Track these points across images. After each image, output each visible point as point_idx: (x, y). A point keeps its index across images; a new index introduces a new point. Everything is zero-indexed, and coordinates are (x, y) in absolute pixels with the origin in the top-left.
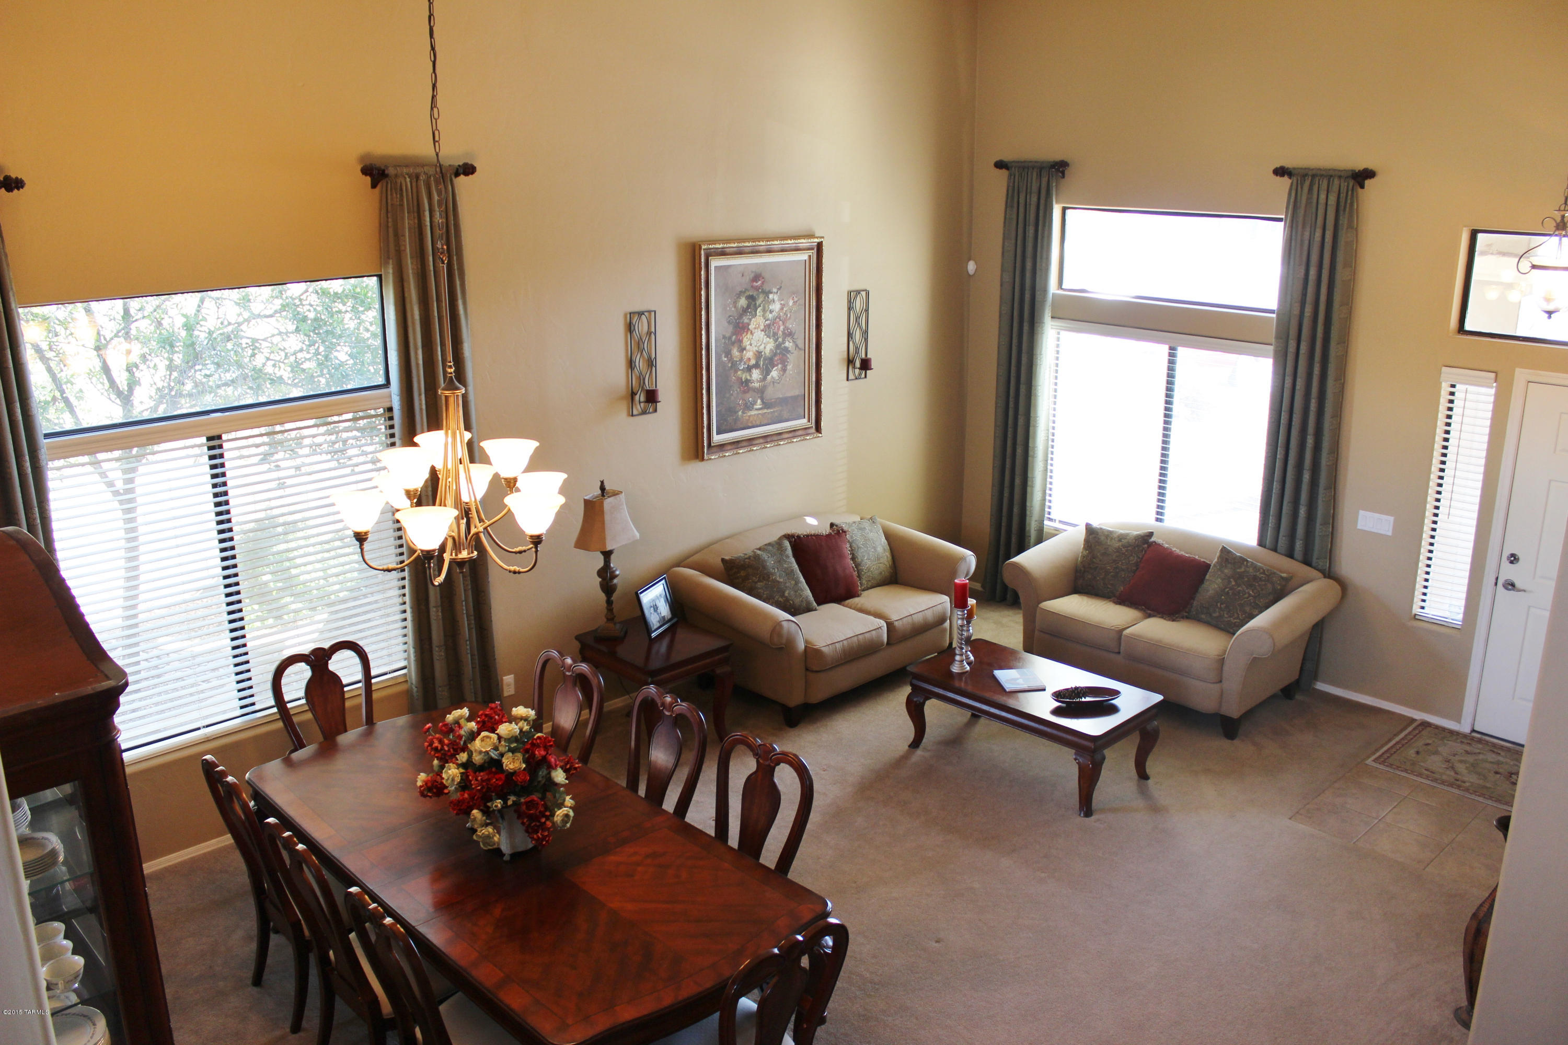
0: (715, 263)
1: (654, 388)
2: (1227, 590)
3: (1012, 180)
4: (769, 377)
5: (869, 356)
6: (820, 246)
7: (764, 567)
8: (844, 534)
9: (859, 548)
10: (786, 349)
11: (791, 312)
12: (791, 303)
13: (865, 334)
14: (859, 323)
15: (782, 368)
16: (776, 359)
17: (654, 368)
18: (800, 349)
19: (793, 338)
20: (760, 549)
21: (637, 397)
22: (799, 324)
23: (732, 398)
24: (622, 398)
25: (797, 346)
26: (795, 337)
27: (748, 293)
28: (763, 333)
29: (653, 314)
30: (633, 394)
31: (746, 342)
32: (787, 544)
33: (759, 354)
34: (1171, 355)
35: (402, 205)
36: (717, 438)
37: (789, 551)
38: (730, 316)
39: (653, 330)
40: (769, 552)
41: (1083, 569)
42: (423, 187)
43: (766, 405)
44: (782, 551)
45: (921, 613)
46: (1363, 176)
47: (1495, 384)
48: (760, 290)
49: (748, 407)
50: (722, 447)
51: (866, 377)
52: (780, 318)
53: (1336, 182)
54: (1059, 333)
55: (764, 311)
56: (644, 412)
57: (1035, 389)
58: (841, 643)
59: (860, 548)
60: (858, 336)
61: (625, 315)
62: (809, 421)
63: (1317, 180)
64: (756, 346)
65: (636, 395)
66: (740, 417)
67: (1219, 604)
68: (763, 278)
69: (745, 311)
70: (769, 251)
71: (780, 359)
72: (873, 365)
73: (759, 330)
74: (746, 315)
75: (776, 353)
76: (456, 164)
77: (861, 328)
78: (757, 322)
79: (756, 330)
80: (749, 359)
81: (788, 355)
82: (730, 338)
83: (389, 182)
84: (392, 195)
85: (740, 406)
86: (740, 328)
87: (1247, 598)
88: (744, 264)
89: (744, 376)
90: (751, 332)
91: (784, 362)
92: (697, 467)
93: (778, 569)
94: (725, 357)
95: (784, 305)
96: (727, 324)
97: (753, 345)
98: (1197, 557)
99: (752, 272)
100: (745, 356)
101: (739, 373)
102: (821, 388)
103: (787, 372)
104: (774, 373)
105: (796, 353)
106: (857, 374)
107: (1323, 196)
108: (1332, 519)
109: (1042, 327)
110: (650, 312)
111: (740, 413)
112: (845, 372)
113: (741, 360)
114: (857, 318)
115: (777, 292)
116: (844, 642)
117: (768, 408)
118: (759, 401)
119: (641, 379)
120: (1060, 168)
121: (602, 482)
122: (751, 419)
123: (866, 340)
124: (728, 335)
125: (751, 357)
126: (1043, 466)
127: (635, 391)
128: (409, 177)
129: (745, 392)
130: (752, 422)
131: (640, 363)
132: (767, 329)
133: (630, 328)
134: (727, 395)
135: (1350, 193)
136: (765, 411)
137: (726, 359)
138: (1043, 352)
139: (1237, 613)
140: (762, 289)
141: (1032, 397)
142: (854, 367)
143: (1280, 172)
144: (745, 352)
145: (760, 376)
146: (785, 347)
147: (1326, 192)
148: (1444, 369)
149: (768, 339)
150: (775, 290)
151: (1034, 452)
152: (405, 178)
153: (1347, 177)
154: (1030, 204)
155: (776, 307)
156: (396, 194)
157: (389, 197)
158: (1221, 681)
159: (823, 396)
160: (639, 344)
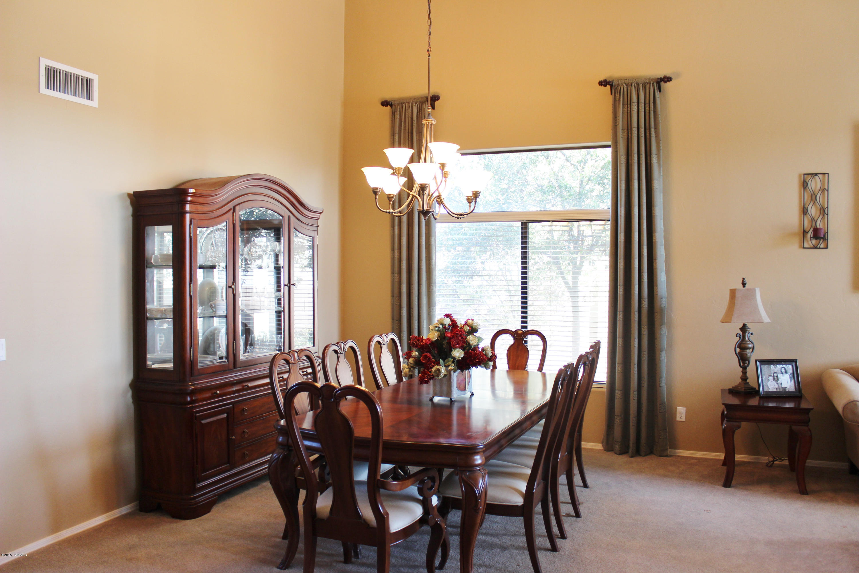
1: (825, 230)
17: (826, 216)
21: (808, 235)
24: (794, 235)
29: (827, 175)
30: (805, 232)
39: (826, 187)
42: (634, 90)
56: (814, 247)
61: (800, 175)
83: (614, 88)
110: (823, 174)
119: (813, 222)
121: (743, 279)
127: (807, 230)
131: (813, 211)
133: (804, 185)
157: (614, 97)
160: (813, 197)
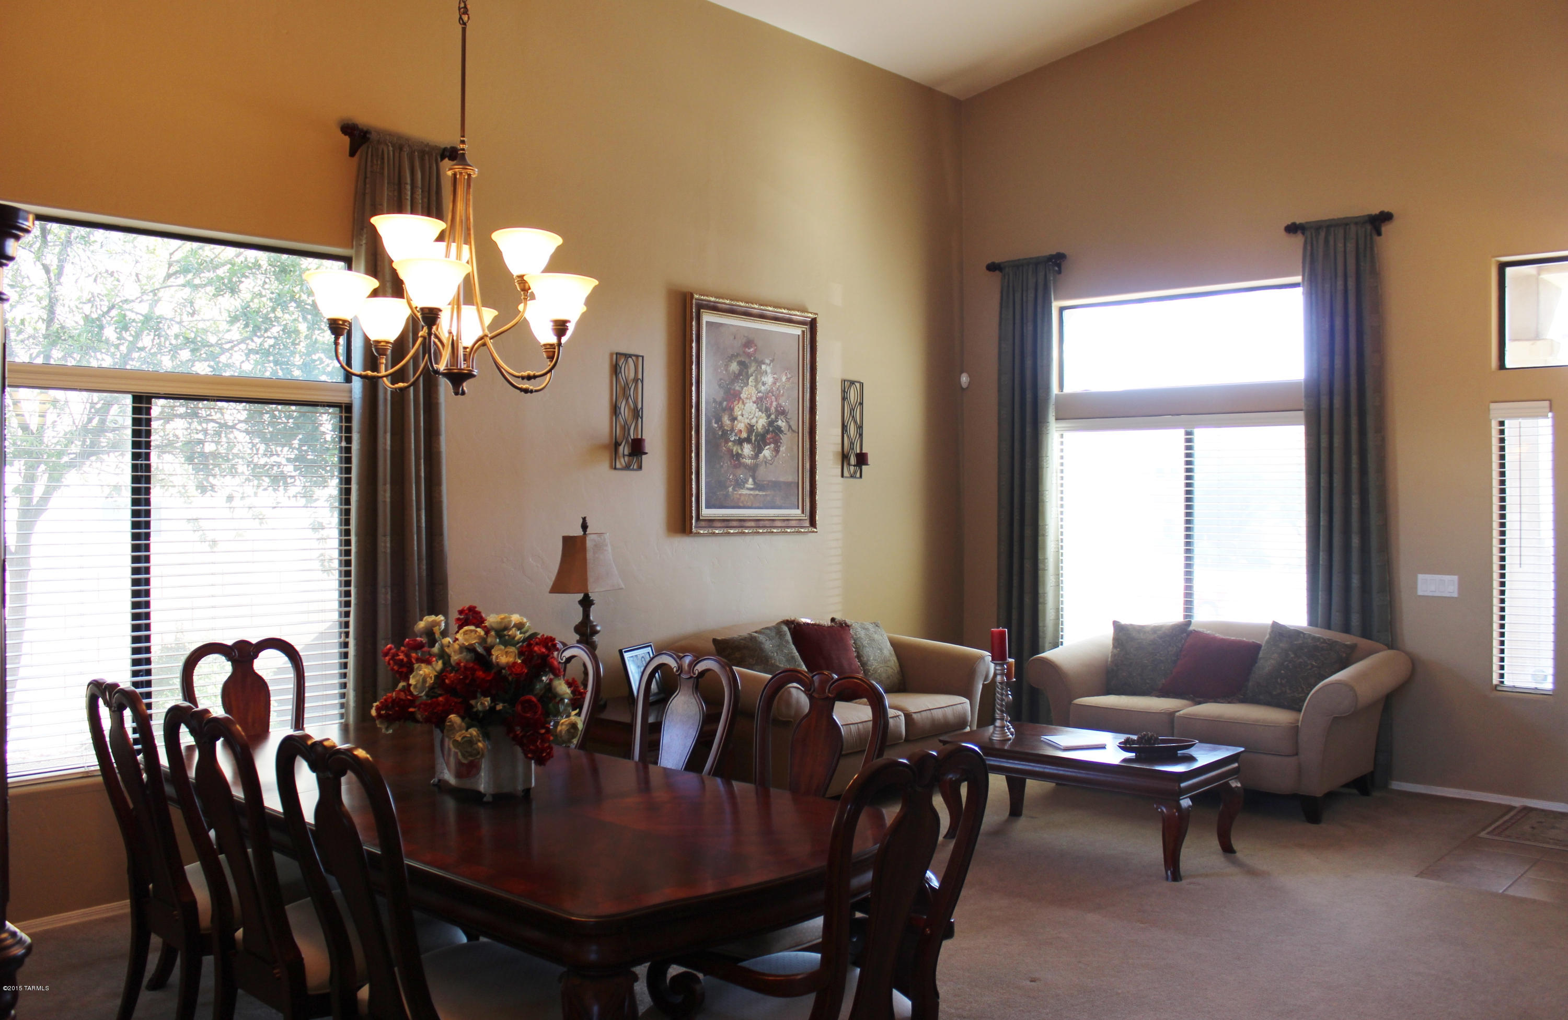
0: (707, 317)
1: (640, 437)
2: (1286, 663)
3: (1006, 280)
4: (761, 456)
5: (864, 451)
6: (813, 324)
7: (762, 650)
8: (847, 628)
9: (864, 646)
10: (779, 428)
11: (784, 388)
12: (784, 379)
13: (860, 428)
14: (853, 416)
15: (774, 448)
16: (768, 436)
17: (640, 420)
18: (793, 431)
19: (786, 417)
20: (756, 632)
21: (621, 448)
22: (791, 400)
23: (723, 471)
24: (605, 447)
25: (790, 427)
26: (788, 417)
27: (739, 359)
28: (755, 405)
29: (640, 359)
30: (617, 445)
31: (737, 412)
32: (785, 629)
33: (750, 428)
34: (1189, 440)
35: (382, 174)
36: (706, 512)
37: (789, 637)
38: (721, 379)
39: (640, 377)
40: (767, 635)
41: (1115, 668)
42: (406, 159)
43: (758, 486)
44: (781, 635)
45: (940, 710)
46: (1380, 220)
47: (1550, 415)
48: (752, 358)
49: (740, 484)
50: (711, 522)
51: (861, 476)
52: (772, 393)
53: (1353, 229)
54: (1062, 436)
55: (756, 380)
56: (627, 467)
57: (1042, 495)
58: (856, 725)
59: (866, 647)
60: (852, 429)
61: (611, 355)
62: (803, 512)
63: (1332, 229)
64: (748, 418)
65: (620, 445)
66: (730, 493)
67: (1279, 680)
68: (756, 346)
69: (736, 377)
70: (762, 317)
71: (772, 438)
72: (870, 459)
73: (751, 401)
74: (738, 382)
75: (769, 429)
76: (443, 146)
77: (855, 422)
78: (749, 392)
79: (748, 401)
80: (740, 431)
81: (781, 435)
82: (721, 403)
83: (370, 146)
84: (372, 161)
85: (731, 481)
86: (733, 396)
87: (1311, 669)
88: (736, 326)
89: (736, 449)
90: (743, 402)
91: (777, 442)
92: (683, 544)
93: (777, 653)
94: (715, 423)
95: (777, 379)
96: (717, 387)
97: (745, 416)
98: (1244, 639)
99: (744, 336)
100: (736, 427)
101: (730, 444)
102: (815, 477)
103: (780, 453)
104: (767, 452)
105: (789, 434)
106: (852, 472)
107: (1340, 245)
108: (1388, 586)
109: (1047, 427)
110: (637, 356)
111: (730, 489)
112: (840, 470)
113: (732, 430)
114: (852, 410)
115: (770, 365)
116: (859, 725)
117: (759, 490)
118: (751, 480)
119: (625, 428)
120: (1057, 262)
121: (584, 519)
122: (742, 498)
123: (861, 435)
124: (718, 399)
125: (742, 430)
126: (1054, 580)
127: (619, 441)
128: (392, 147)
129: (736, 467)
130: (742, 502)
131: (624, 411)
132: (759, 401)
133: (615, 370)
134: (718, 466)
135: (1368, 238)
136: (757, 492)
137: (716, 426)
138: (1049, 454)
139: (1301, 687)
140: (755, 358)
141: (1040, 504)
142: (849, 464)
143: (1292, 229)
144: (736, 421)
145: (752, 453)
146: (777, 425)
147: (1343, 241)
148: (1492, 406)
149: (760, 413)
150: (767, 361)
151: (1044, 565)
152: (388, 146)
153: (1365, 223)
154: (1027, 302)
155: (769, 379)
156: (377, 161)
157: (369, 163)
158: (1297, 754)
159: (818, 487)
160: (625, 389)
